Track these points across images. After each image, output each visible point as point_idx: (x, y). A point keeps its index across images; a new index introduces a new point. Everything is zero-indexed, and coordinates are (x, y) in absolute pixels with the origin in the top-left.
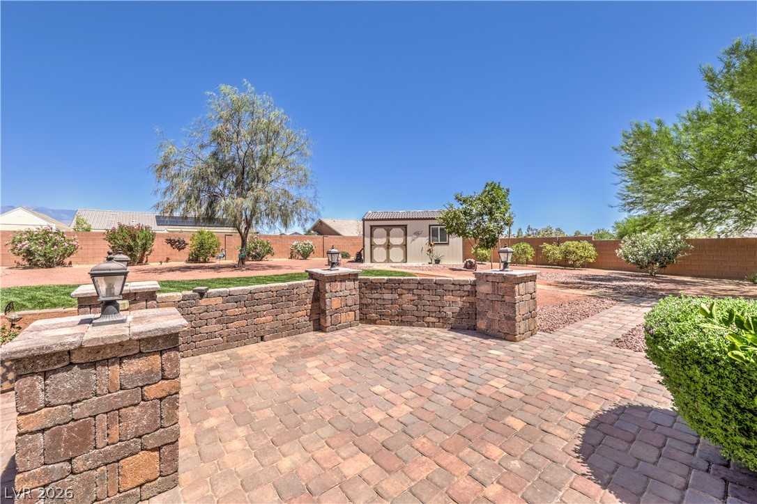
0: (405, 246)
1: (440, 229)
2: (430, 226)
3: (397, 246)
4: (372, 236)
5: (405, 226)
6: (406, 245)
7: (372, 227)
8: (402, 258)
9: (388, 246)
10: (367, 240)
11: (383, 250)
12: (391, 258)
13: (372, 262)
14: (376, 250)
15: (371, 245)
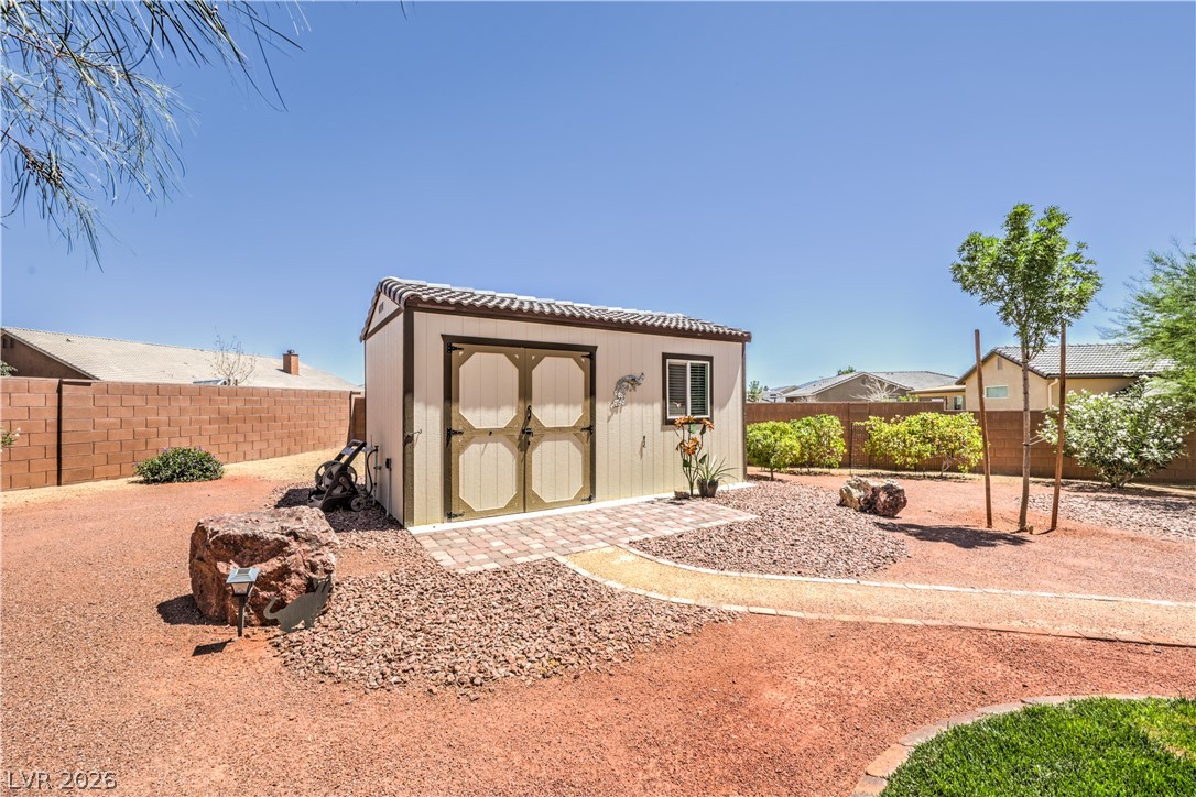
0: (588, 431)
1: (693, 367)
2: (665, 356)
3: (559, 432)
4: (450, 395)
5: (590, 352)
6: (591, 430)
7: (451, 343)
8: (578, 483)
9: (525, 437)
10: (428, 419)
11: (502, 456)
12: (536, 487)
13: (449, 515)
14: (471, 459)
15: (449, 433)
